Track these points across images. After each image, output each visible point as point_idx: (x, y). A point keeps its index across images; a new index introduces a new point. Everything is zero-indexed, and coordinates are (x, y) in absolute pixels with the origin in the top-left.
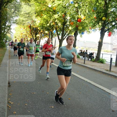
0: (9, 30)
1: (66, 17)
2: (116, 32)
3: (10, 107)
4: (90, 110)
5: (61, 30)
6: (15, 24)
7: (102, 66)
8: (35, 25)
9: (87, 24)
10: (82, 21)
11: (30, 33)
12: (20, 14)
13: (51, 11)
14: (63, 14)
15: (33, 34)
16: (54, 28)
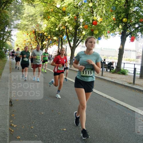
0: (8, 36)
1: (78, 19)
2: (140, 36)
3: (13, 130)
4: (110, 132)
5: (72, 35)
6: (16, 29)
7: (123, 79)
8: (41, 29)
9: (104, 27)
10: (98, 23)
11: (35, 40)
12: (23, 17)
13: (59, 13)
14: (74, 15)
15: (39, 40)
16: (64, 33)
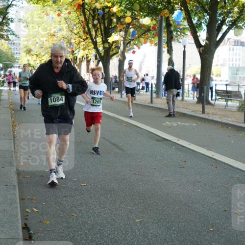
5: (203, 7)
11: (82, 30)
15: (96, 31)
16: (176, 4)
